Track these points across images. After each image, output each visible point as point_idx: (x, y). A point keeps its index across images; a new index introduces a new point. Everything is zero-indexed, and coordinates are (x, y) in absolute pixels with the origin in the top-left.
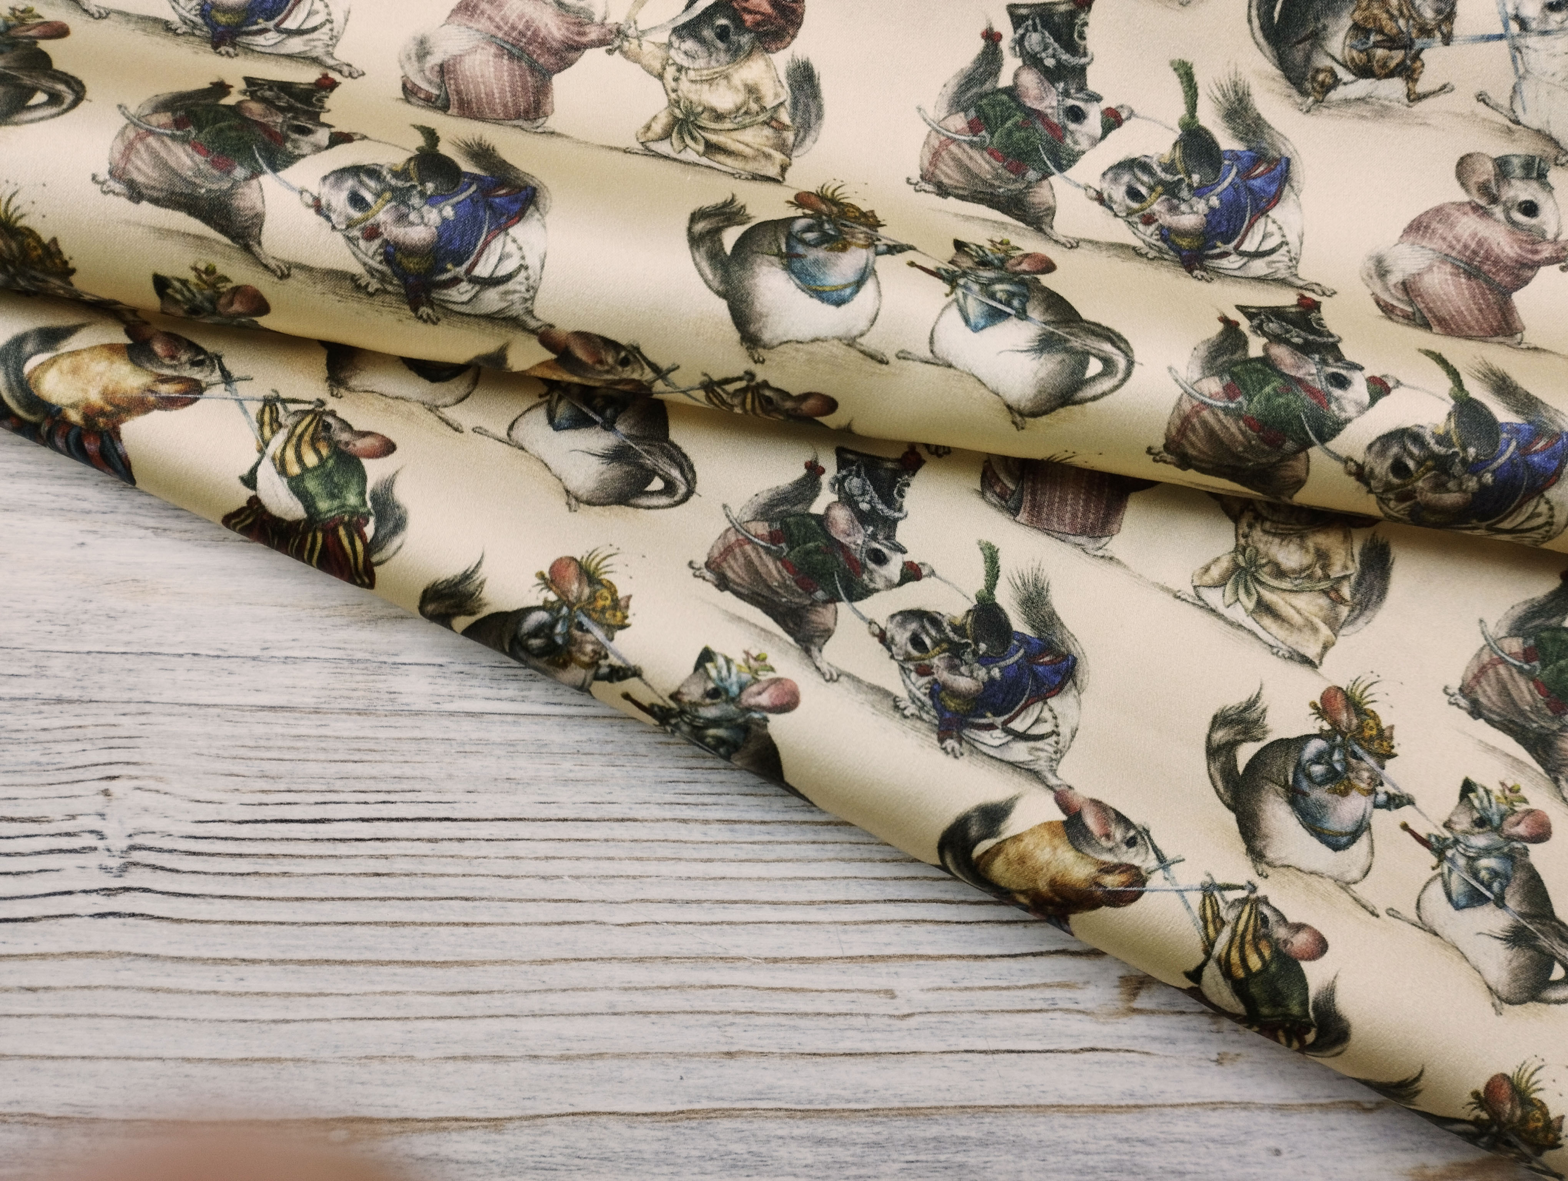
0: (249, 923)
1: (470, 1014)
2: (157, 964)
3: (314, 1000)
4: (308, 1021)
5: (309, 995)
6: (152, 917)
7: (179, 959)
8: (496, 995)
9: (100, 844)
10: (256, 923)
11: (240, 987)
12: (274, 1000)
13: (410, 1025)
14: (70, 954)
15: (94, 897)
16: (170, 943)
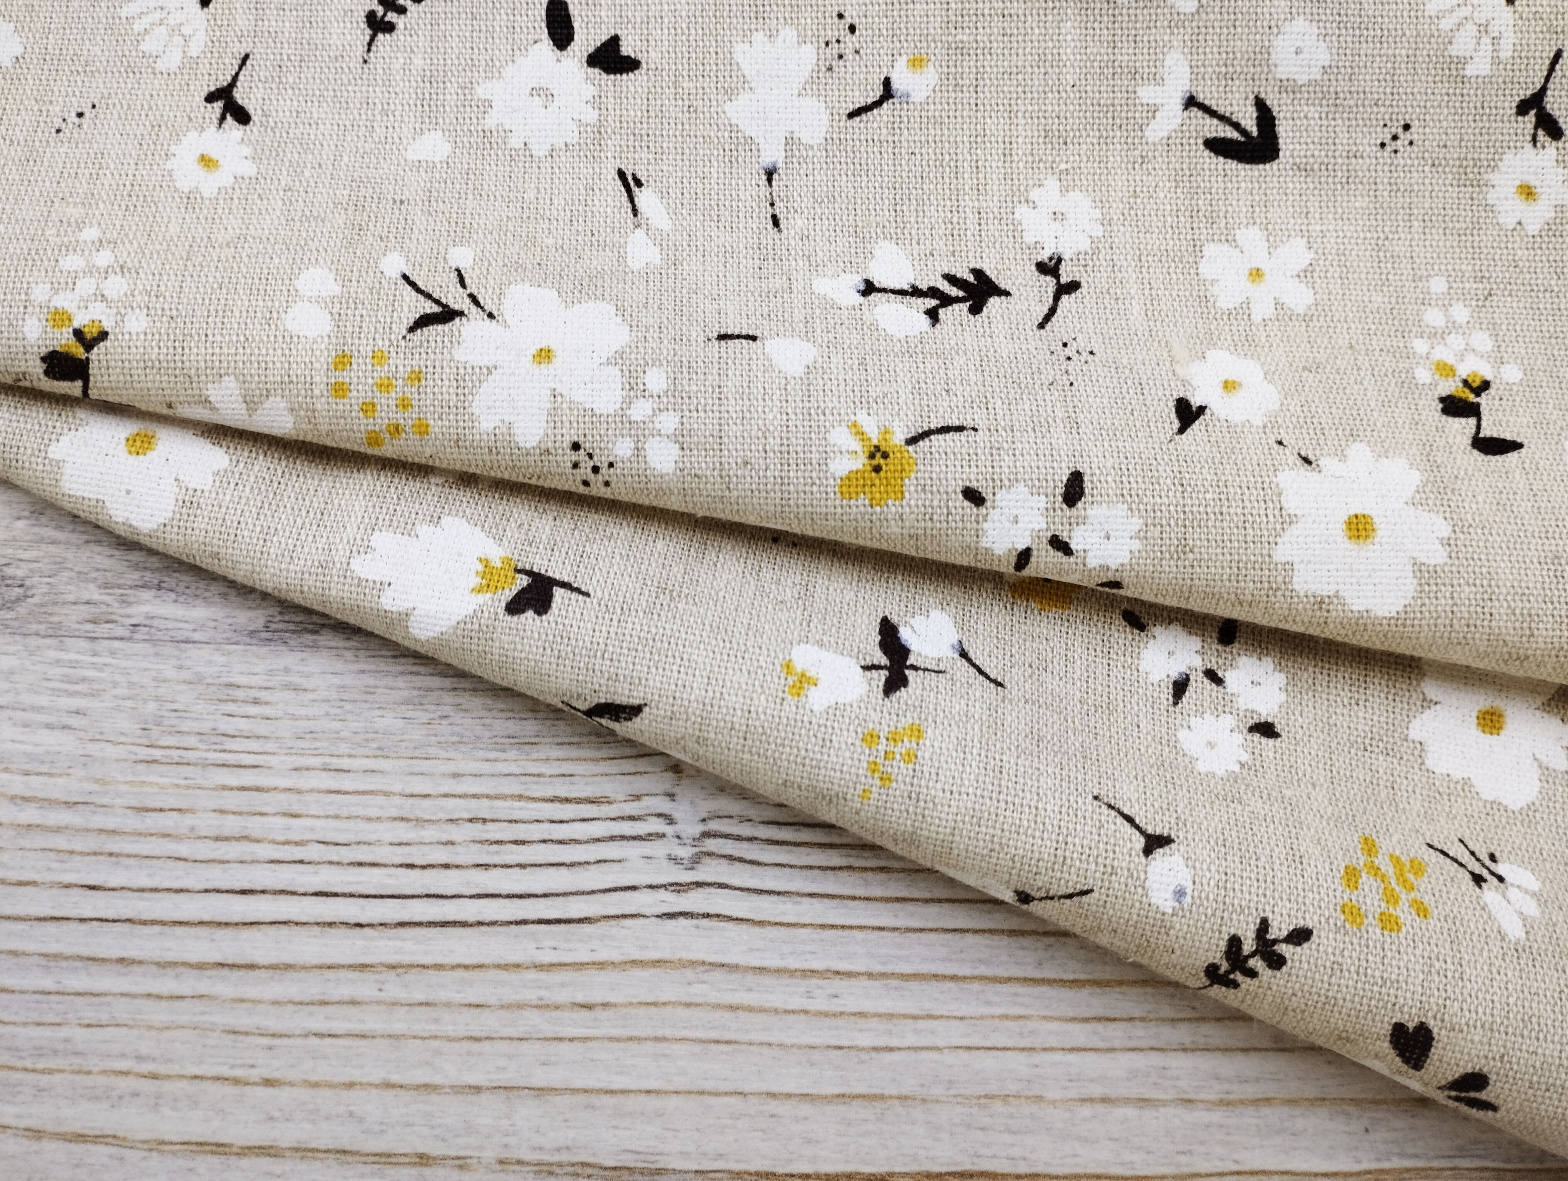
0: (843, 927)
1: (1107, 1045)
2: (735, 976)
3: (921, 1024)
4: (916, 1049)
5: (915, 1018)
6: (730, 919)
7: (761, 970)
8: (1138, 1023)
9: (669, 830)
10: (851, 927)
11: (834, 1006)
12: (874, 1023)
13: (1037, 1058)
14: (634, 962)
15: (662, 894)
16: (751, 950)
